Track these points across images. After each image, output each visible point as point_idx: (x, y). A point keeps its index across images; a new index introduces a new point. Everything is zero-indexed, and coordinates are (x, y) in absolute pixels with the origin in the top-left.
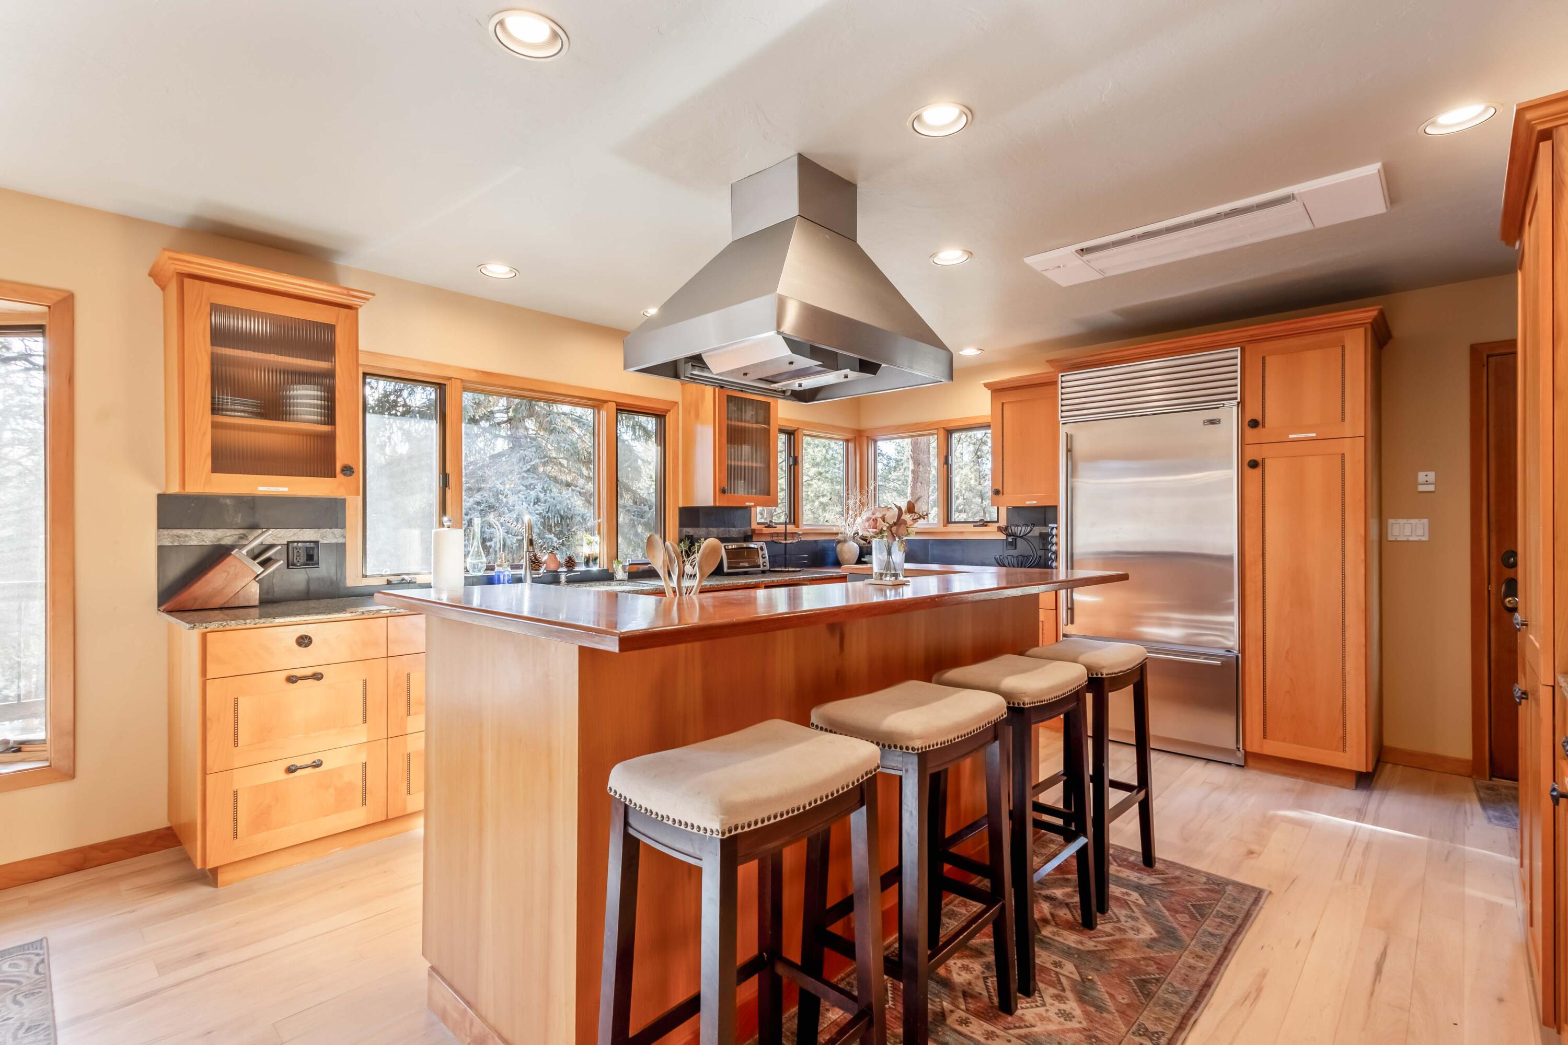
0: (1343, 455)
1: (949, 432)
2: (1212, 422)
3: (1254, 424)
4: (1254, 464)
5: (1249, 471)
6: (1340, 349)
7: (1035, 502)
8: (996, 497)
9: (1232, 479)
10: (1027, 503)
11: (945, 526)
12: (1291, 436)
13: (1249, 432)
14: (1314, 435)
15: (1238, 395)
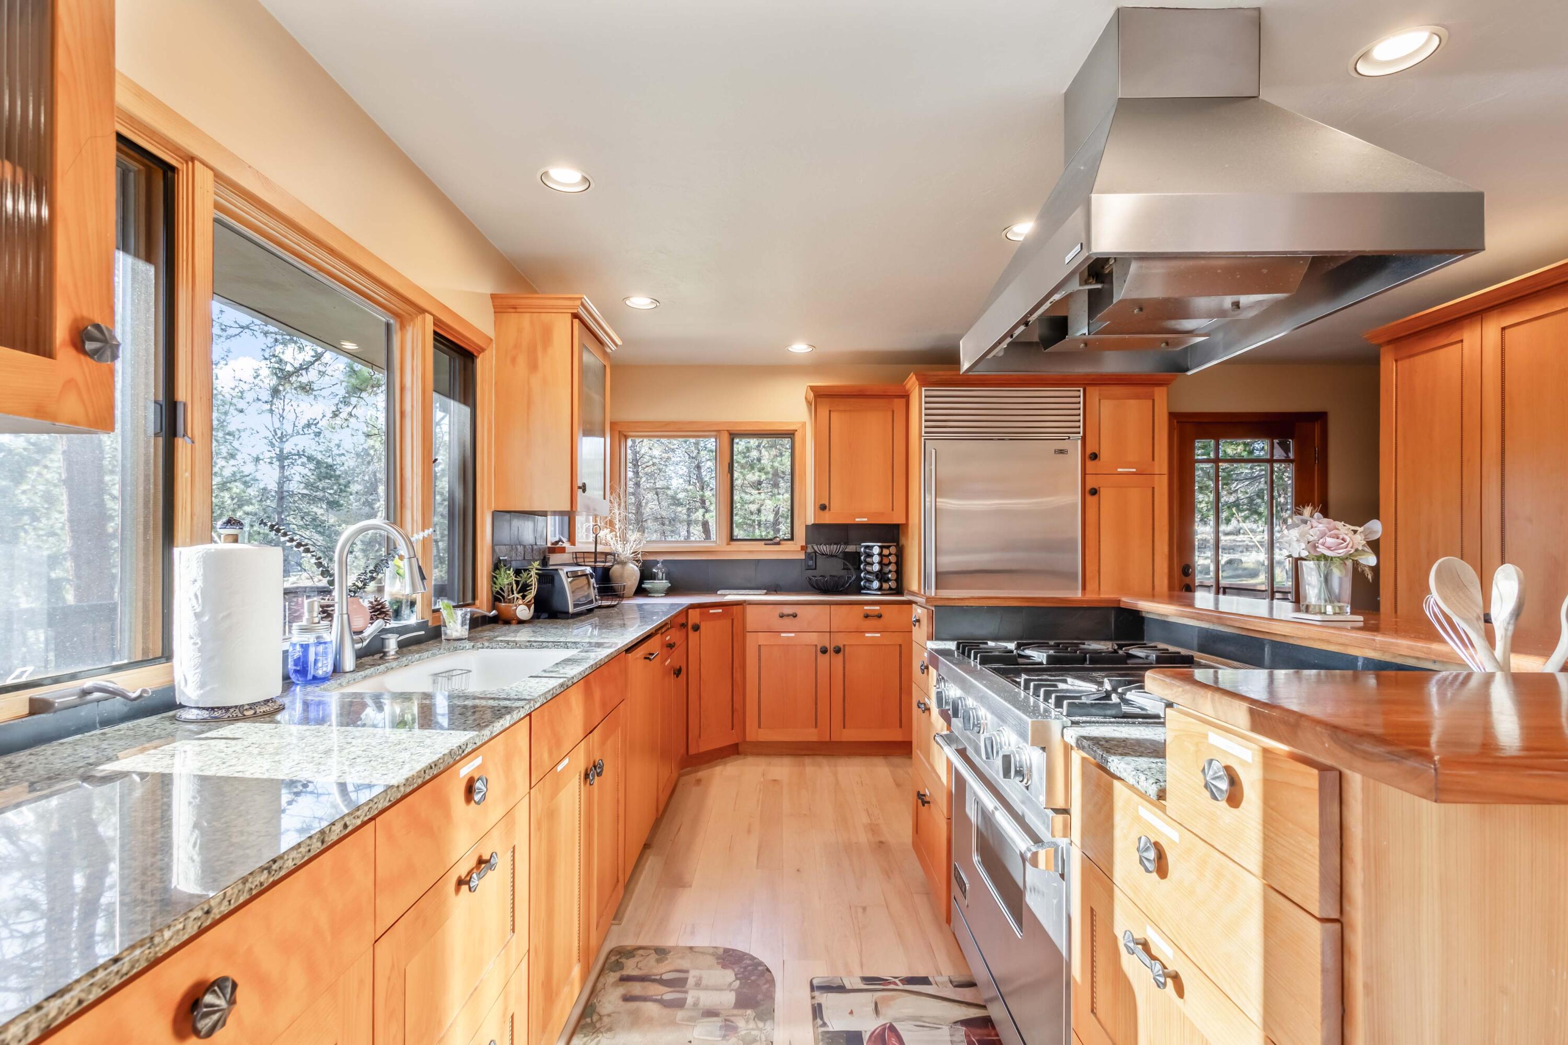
0: (1153, 488)
1: (733, 436)
2: (1061, 452)
3: (1094, 456)
4: (1094, 492)
5: (1089, 498)
6: (1151, 401)
7: (866, 519)
8: (822, 512)
9: (1077, 504)
10: (857, 520)
11: (728, 544)
12: (1119, 470)
13: (1090, 464)
14: (1134, 470)
15: (1081, 430)
